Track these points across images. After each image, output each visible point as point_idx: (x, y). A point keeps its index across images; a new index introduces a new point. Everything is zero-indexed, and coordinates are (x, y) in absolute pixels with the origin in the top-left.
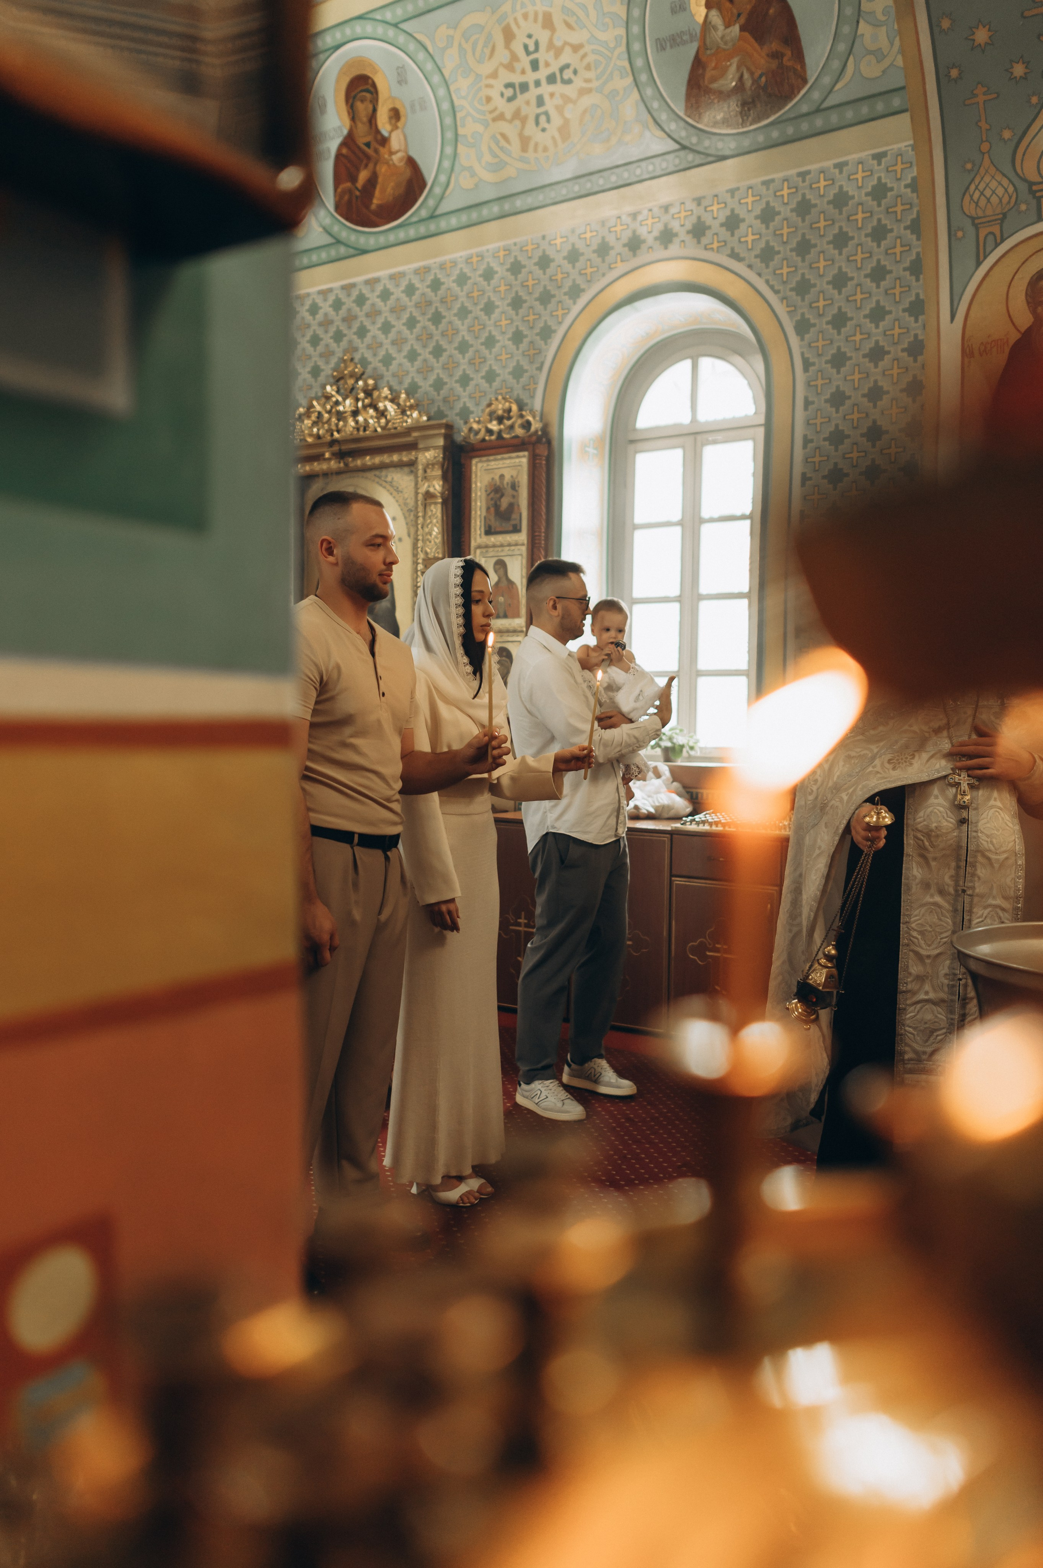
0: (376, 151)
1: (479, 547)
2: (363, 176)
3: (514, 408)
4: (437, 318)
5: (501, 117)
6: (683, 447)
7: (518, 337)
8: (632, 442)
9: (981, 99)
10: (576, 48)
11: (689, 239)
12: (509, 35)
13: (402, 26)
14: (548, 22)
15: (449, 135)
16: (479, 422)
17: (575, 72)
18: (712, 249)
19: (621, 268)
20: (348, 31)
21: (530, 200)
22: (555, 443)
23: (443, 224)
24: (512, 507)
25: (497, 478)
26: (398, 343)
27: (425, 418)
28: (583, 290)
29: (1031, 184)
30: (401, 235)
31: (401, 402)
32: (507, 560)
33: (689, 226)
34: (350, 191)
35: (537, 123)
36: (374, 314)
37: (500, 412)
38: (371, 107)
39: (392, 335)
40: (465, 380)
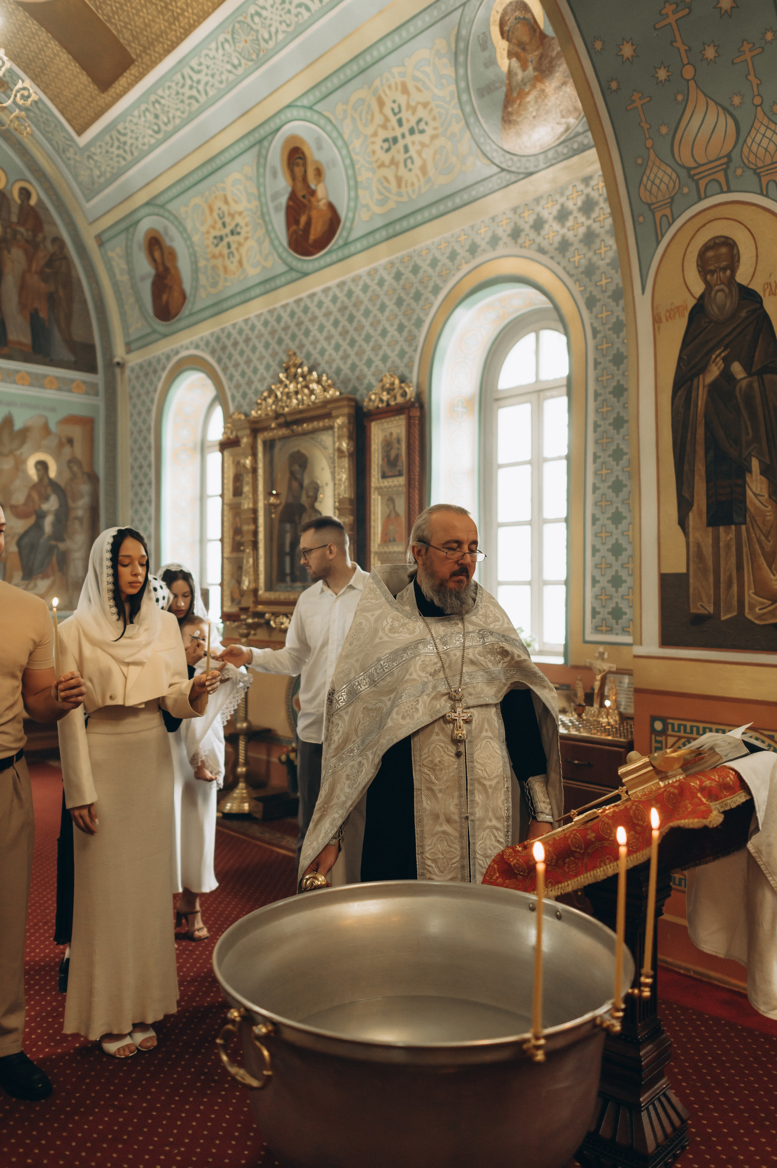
0: (309, 201)
1: (376, 488)
2: (303, 219)
3: (397, 382)
4: (351, 319)
5: (382, 165)
6: (531, 402)
7: (401, 328)
8: (497, 400)
9: (638, 103)
10: (425, 105)
11: (509, 240)
12: (381, 104)
13: (316, 108)
14: (405, 90)
15: (352, 183)
16: (375, 394)
17: (426, 124)
18: (525, 247)
19: (466, 268)
20: (283, 117)
21: (405, 224)
22: (426, 406)
23: (352, 249)
24: (397, 456)
25: (388, 435)
26: (329, 338)
27: (338, 393)
28: (441, 288)
29: (689, 169)
30: (328, 259)
31: (323, 383)
32: (394, 497)
33: (509, 230)
34: (295, 232)
35: (406, 165)
36: (313, 319)
37: (388, 386)
38: (302, 169)
39: (325, 334)
40: (369, 363)
